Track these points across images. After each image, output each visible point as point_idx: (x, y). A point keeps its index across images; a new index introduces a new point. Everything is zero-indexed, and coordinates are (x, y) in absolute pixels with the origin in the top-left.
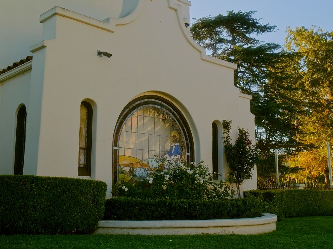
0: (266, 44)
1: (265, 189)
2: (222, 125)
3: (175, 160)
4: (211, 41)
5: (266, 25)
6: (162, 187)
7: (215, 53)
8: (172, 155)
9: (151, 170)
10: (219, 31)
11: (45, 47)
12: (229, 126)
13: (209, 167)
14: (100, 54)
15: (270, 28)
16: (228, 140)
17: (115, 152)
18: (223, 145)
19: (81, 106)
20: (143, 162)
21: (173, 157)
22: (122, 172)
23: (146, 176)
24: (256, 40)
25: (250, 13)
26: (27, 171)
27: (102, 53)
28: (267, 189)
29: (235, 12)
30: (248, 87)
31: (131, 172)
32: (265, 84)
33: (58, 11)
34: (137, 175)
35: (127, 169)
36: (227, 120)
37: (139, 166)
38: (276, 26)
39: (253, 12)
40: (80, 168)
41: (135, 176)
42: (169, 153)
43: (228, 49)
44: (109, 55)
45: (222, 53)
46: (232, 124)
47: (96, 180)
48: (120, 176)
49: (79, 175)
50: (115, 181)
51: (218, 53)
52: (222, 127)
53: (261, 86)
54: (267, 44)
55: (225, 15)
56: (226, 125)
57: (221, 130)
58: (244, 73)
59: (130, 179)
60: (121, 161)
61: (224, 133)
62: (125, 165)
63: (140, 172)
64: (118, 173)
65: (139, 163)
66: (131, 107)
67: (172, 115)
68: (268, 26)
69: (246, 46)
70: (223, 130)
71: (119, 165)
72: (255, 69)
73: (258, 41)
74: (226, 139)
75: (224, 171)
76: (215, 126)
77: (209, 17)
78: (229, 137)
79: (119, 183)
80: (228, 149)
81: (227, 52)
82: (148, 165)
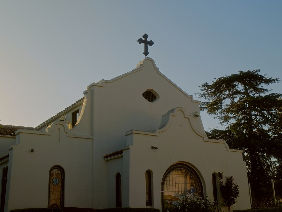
0: (270, 94)
1: (257, 208)
2: (218, 175)
3: (193, 195)
4: (229, 92)
5: (271, 78)
6: (185, 211)
7: (233, 102)
8: (191, 193)
9: (181, 201)
10: (235, 85)
11: (129, 149)
12: (222, 175)
13: (210, 199)
14: (153, 148)
15: (274, 81)
16: (222, 183)
17: (162, 194)
18: (219, 186)
19: (146, 173)
20: (176, 198)
21: (192, 194)
22: (167, 203)
23: (178, 204)
24: (264, 89)
25: (257, 72)
26: (124, 206)
27: (154, 147)
28: (259, 208)
29: (245, 71)
30: (261, 127)
31: (171, 203)
32: (274, 123)
33: (134, 132)
34: (174, 204)
35: (169, 202)
36: (220, 172)
37: (174, 200)
38: (278, 79)
39: (259, 71)
40: (147, 202)
41: (173, 205)
42: (190, 192)
43: (243, 98)
44: (157, 148)
45: (238, 101)
46: (223, 174)
47: (155, 208)
48: (166, 206)
49: (147, 206)
50: (163, 208)
51: (235, 101)
52: (218, 176)
53: (271, 125)
54: (272, 94)
55: (238, 73)
56: (220, 175)
57: (218, 178)
58: (256, 116)
59: (170, 206)
60: (166, 198)
61: (219, 179)
62: (167, 200)
63: (175, 203)
64: (164, 204)
65: (174, 198)
66: (169, 170)
67: (190, 172)
68: (272, 79)
69: (256, 95)
70: (218, 177)
71: (165, 200)
72: (265, 112)
73: (266, 90)
74: (220, 183)
75: (221, 200)
76: (214, 175)
77: (226, 76)
78: (222, 181)
79: (165, 209)
80: (222, 187)
81: (242, 100)
82: (179, 199)
